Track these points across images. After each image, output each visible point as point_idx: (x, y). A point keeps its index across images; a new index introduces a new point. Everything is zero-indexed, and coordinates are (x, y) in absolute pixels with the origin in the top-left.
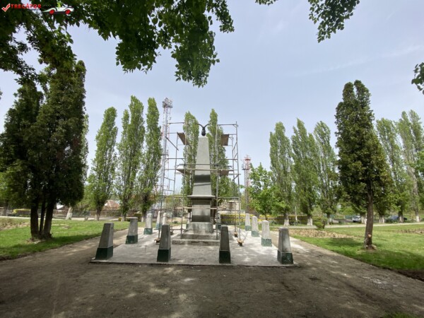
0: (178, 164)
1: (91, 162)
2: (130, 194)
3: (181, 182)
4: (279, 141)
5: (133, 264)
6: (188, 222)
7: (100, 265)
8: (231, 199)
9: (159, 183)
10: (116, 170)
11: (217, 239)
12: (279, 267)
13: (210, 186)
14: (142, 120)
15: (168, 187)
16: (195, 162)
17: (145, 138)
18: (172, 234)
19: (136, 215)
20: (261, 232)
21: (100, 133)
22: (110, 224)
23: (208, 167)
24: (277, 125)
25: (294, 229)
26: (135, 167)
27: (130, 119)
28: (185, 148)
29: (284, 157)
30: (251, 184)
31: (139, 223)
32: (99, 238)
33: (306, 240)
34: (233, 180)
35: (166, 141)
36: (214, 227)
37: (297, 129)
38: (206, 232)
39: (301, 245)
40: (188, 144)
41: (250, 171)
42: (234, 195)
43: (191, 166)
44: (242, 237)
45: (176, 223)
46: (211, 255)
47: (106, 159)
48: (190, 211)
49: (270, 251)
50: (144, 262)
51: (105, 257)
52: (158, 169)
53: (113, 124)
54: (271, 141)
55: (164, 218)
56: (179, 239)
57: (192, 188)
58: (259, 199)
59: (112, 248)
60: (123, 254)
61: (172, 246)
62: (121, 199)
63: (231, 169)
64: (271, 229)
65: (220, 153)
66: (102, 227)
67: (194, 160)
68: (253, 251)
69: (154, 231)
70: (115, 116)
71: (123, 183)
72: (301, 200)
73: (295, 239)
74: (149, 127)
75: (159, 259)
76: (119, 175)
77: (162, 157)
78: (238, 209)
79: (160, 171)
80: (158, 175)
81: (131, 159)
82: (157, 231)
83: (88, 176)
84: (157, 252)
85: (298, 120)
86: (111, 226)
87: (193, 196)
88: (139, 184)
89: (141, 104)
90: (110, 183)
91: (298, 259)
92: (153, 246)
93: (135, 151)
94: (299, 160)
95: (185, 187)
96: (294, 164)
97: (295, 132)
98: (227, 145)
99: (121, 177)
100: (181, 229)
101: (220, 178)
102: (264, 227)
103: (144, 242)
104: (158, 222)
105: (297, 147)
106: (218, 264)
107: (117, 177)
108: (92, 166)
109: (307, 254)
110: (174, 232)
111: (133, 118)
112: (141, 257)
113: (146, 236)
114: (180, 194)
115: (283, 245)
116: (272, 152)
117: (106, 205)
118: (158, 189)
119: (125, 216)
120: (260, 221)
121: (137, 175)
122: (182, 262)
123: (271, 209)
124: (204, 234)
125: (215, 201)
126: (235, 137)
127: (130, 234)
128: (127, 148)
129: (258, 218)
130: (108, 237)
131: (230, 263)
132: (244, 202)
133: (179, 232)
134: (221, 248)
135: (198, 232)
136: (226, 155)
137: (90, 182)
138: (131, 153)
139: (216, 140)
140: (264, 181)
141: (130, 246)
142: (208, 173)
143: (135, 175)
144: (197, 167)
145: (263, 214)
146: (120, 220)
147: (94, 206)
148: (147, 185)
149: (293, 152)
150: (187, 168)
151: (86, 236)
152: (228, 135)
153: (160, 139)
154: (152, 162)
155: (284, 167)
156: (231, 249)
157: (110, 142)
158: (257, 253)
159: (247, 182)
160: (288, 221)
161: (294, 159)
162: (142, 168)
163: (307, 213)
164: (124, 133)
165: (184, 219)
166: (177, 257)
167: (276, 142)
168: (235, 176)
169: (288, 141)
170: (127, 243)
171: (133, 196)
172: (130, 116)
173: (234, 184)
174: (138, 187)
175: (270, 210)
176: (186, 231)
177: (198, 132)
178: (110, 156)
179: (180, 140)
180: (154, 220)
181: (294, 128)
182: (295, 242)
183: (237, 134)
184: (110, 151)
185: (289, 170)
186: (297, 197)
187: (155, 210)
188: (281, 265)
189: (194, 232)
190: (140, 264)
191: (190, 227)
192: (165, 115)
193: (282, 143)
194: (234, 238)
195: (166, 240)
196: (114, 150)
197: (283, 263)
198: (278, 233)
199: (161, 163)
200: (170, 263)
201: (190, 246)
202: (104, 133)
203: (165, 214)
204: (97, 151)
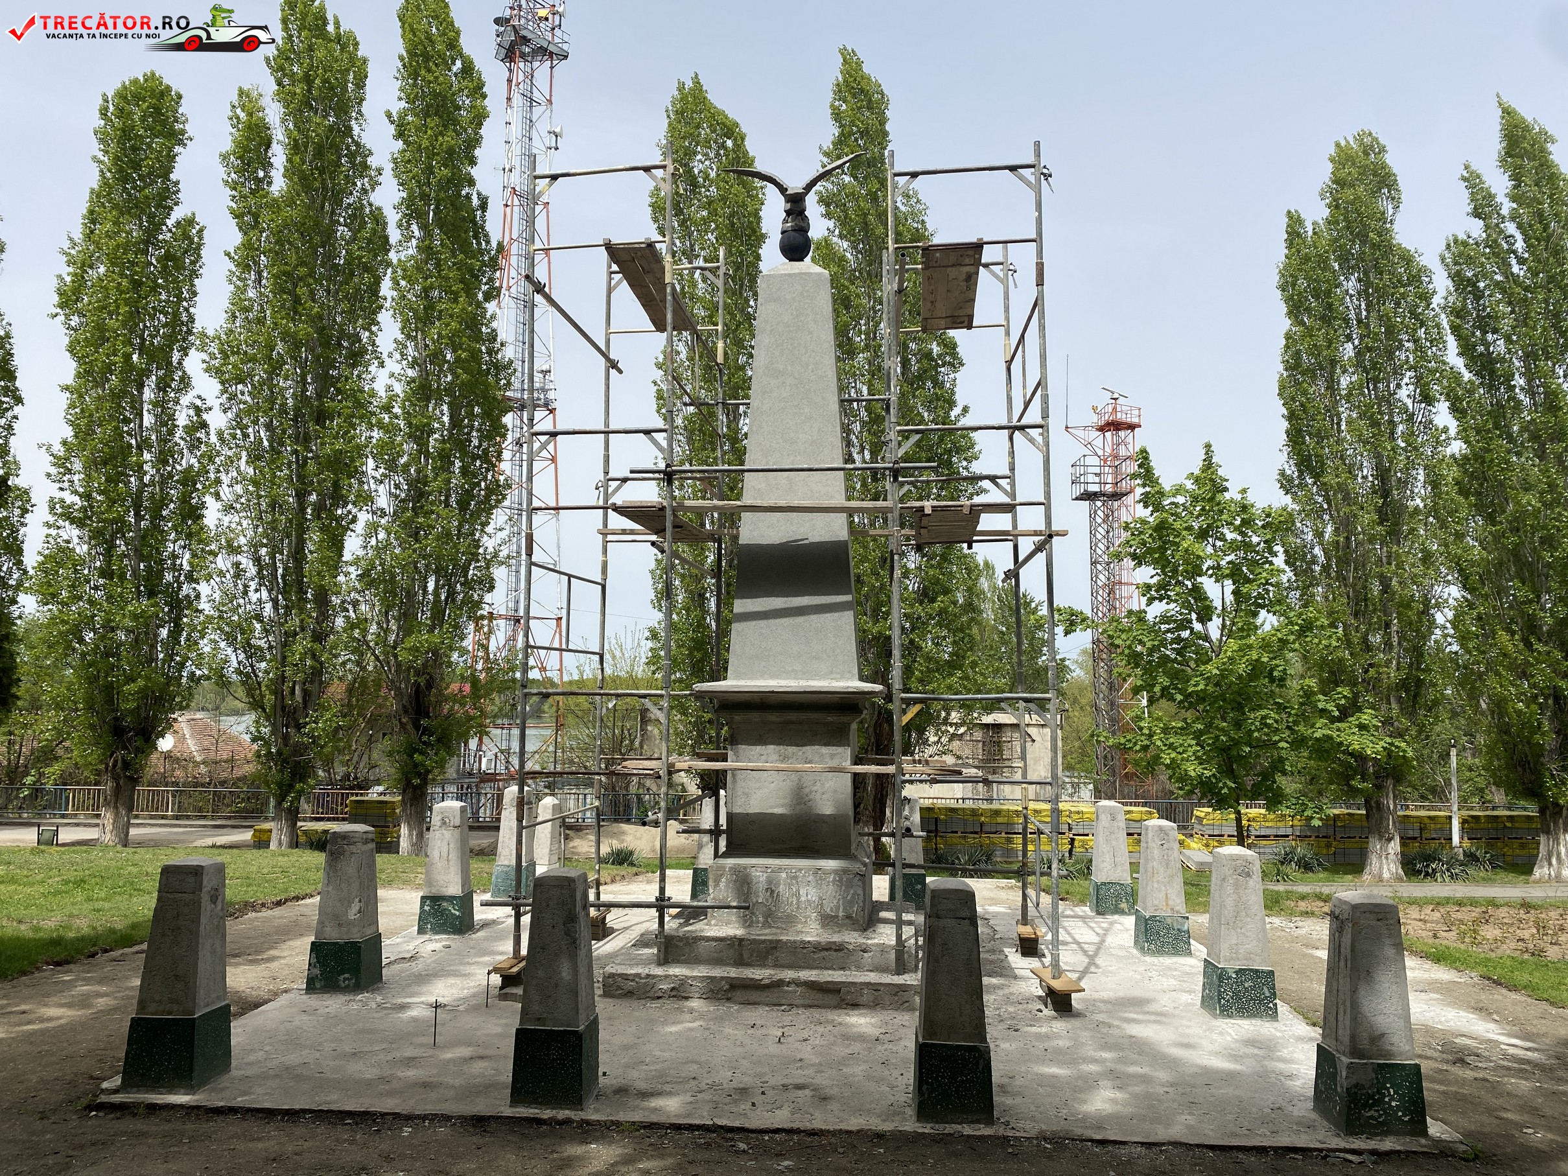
0: (618, 469)
1: (45, 463)
2: (316, 677)
3: (649, 593)
4: (1351, 285)
5: (363, 1118)
6: (706, 858)
7: (154, 1125)
8: (993, 706)
9: (497, 600)
10: (212, 515)
11: (901, 967)
12: (1324, 1155)
13: (848, 618)
14: (359, 160)
15: (562, 622)
16: (739, 454)
17: (386, 289)
18: (601, 930)
19: (361, 813)
20: (1199, 921)
21: (83, 265)
22: (196, 872)
23: (832, 489)
24: (1342, 158)
25: (1438, 903)
26: (337, 496)
27: (279, 156)
28: (670, 353)
29: (1388, 399)
30: (1137, 602)
31: (381, 860)
32: (136, 956)
33: (1523, 977)
34: (1013, 575)
35: (530, 306)
36: (880, 886)
37: (1499, 184)
38: (828, 920)
39: (1481, 1010)
40: (683, 322)
41: (1135, 510)
42: (1017, 680)
43: (709, 481)
44: (1069, 959)
45: (622, 858)
46: (857, 1071)
47: (144, 445)
48: (712, 783)
49: (1268, 1047)
50: (429, 1109)
51: (184, 1078)
52: (486, 507)
53: (166, 197)
54: (1287, 285)
55: (544, 835)
56: (645, 965)
57: (723, 632)
58: (1192, 701)
59: (222, 1018)
60: (293, 1059)
61: (604, 1007)
62: (256, 704)
63: (994, 495)
64: (1273, 903)
65: (912, 381)
66: (153, 885)
67: (735, 438)
68: (1142, 1049)
69: (480, 914)
70: (176, 137)
71: (259, 597)
72: (1499, 705)
73: (1443, 974)
74: (412, 210)
75: (521, 1090)
76: (233, 549)
77: (508, 419)
78: (1040, 769)
79: (499, 517)
80: (489, 544)
81: (304, 439)
82: (505, 914)
83: (31, 558)
84: (508, 1047)
85: (1507, 112)
86: (208, 883)
87: (731, 683)
88: (368, 607)
89: (346, 42)
90: (179, 606)
91: (1461, 1102)
92: (484, 1003)
93: (325, 381)
94: (1499, 415)
95: (671, 627)
96: (1457, 447)
97: (1482, 206)
98: (967, 322)
99: (246, 562)
100: (661, 904)
101: (913, 560)
102: (1224, 892)
103: (424, 978)
104: (506, 855)
105: (1486, 323)
106: (911, 1125)
107: (223, 562)
108: (53, 490)
109: (1524, 1068)
110: (613, 918)
111: (295, 148)
112: (411, 1073)
113: (434, 944)
114: (640, 671)
115: (1355, 1006)
116: (1293, 365)
117: (166, 743)
118: (498, 640)
119: (293, 815)
120: (1197, 853)
121: (353, 546)
122: (671, 1107)
123: (1278, 765)
124: (811, 932)
125: (885, 717)
126: (1022, 257)
127: (333, 935)
128: (275, 368)
129: (1185, 828)
130: (193, 950)
131: (990, 1120)
132: (1084, 721)
133: (647, 920)
134: (929, 1025)
135: (770, 916)
136: (961, 397)
137: (48, 596)
138: (301, 398)
139: (889, 286)
140: (1235, 573)
141: (333, 1004)
142: (833, 529)
143: (337, 545)
144: (755, 489)
145: (1220, 802)
146: (261, 842)
147: (93, 754)
148: (424, 616)
149: (1453, 357)
150: (688, 495)
151: (57, 942)
152: (978, 247)
153: (493, 294)
154: (445, 458)
155: (1383, 473)
156: (993, 1032)
157: (155, 327)
158: (1172, 1063)
159: (1112, 587)
160: (1395, 846)
161: (1457, 410)
162: (383, 501)
163: (1533, 791)
164: (246, 259)
165: (676, 839)
166: (638, 1078)
167: (1325, 293)
168: (1026, 545)
169: (1417, 276)
170: (312, 986)
171: (336, 690)
172: (278, 134)
173: (1016, 603)
174: (361, 623)
175: (1267, 775)
176: (691, 913)
177: (754, 237)
178: (166, 419)
179: (625, 294)
180: (480, 840)
181: (1472, 180)
182: (1446, 991)
183: (1038, 240)
184: (163, 386)
185: (1418, 496)
186: (1470, 683)
187: (489, 778)
188: (1337, 1142)
189: (747, 922)
190: (409, 1118)
191: (721, 891)
192: (515, 116)
193: (1371, 294)
194: (1015, 959)
195: (565, 973)
196: (186, 382)
197: (1351, 1123)
198: (1320, 930)
199: (505, 466)
200: (593, 1113)
201: (723, 1009)
202: (113, 261)
203: (549, 801)
204: (76, 392)
